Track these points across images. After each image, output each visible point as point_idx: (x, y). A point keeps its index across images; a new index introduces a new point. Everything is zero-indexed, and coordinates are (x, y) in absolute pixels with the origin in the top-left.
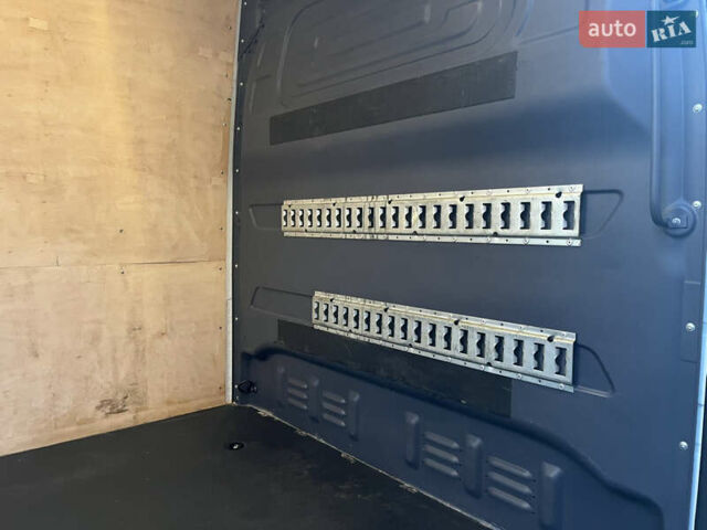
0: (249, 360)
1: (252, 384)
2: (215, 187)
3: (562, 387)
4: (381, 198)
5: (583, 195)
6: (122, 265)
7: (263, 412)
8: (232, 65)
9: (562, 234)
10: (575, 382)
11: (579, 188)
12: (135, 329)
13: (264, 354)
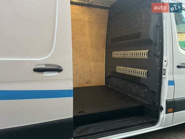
0: (107, 78)
1: (108, 82)
2: (103, 50)
3: (146, 78)
4: (126, 51)
5: (148, 52)
6: (89, 62)
7: (109, 86)
8: (106, 30)
9: (146, 57)
10: (147, 77)
11: (148, 51)
12: (91, 72)
13: (110, 77)
